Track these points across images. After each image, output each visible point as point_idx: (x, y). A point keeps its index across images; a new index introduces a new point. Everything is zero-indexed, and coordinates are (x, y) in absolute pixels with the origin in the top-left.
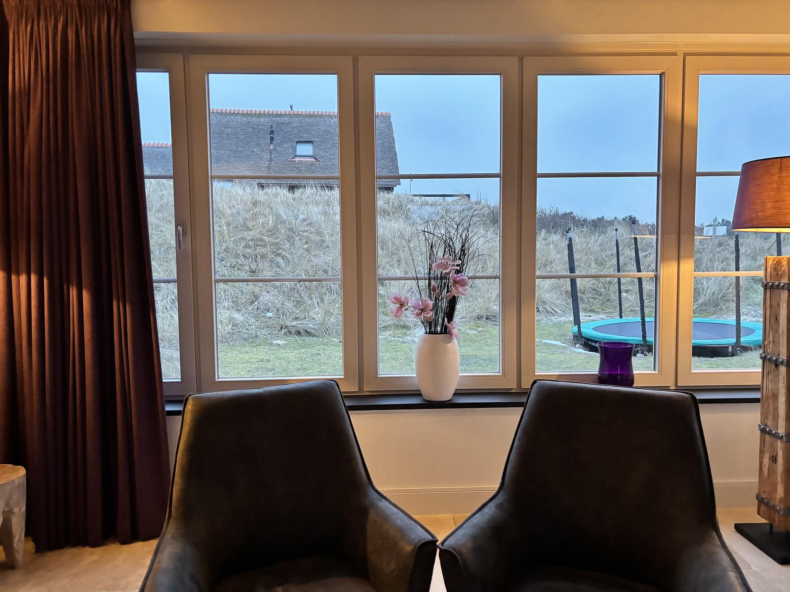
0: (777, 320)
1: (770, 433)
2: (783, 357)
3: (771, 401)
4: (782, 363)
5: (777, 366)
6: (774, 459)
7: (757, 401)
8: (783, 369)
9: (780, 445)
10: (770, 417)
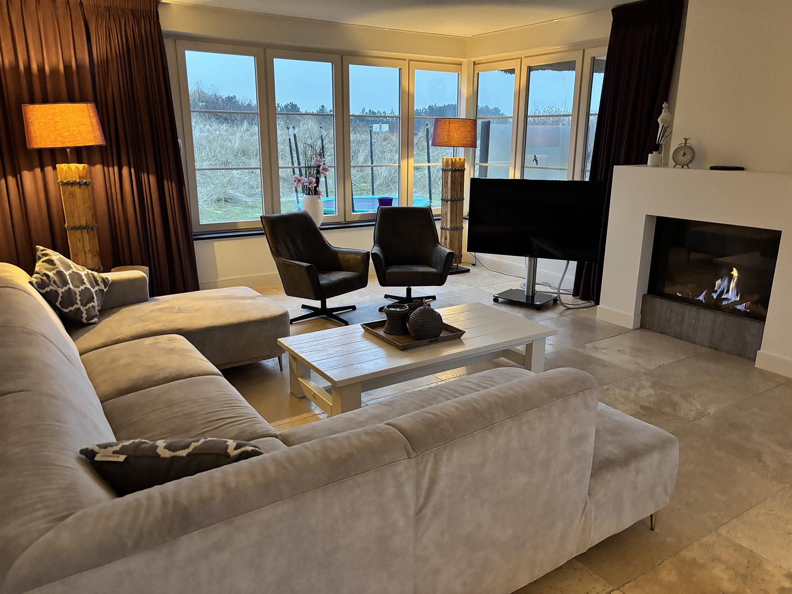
0: (447, 183)
1: (444, 229)
2: (449, 198)
3: (445, 216)
4: (449, 200)
5: (447, 202)
6: (446, 239)
7: (439, 219)
8: (449, 202)
9: (448, 232)
10: (445, 223)
